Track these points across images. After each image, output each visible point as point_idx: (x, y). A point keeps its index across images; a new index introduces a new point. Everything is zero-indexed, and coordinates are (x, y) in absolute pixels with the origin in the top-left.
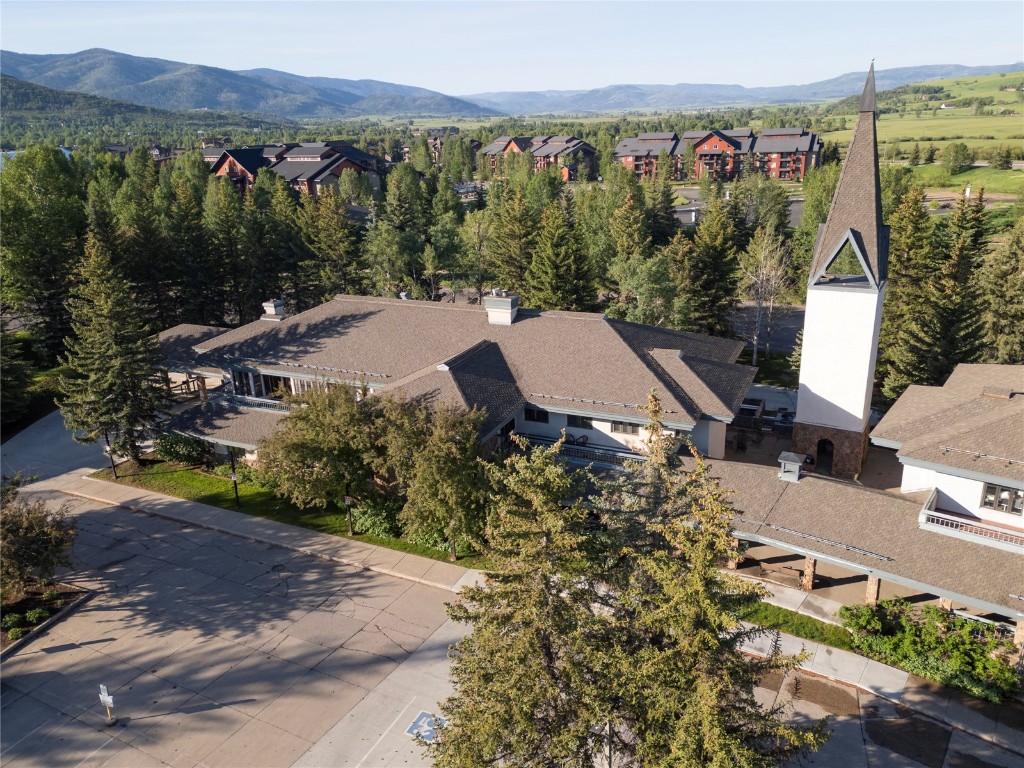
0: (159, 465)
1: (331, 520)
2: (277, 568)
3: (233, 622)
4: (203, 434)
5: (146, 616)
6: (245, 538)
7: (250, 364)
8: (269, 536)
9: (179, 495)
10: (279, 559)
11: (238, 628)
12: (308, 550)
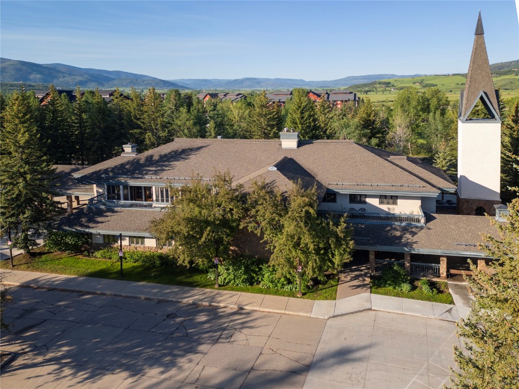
0: (46, 255)
1: (198, 278)
2: (171, 316)
3: (154, 361)
4: (88, 227)
5: (73, 367)
6: (134, 298)
7: (122, 179)
8: (155, 294)
9: (69, 274)
10: (170, 309)
11: (161, 365)
12: (190, 300)
